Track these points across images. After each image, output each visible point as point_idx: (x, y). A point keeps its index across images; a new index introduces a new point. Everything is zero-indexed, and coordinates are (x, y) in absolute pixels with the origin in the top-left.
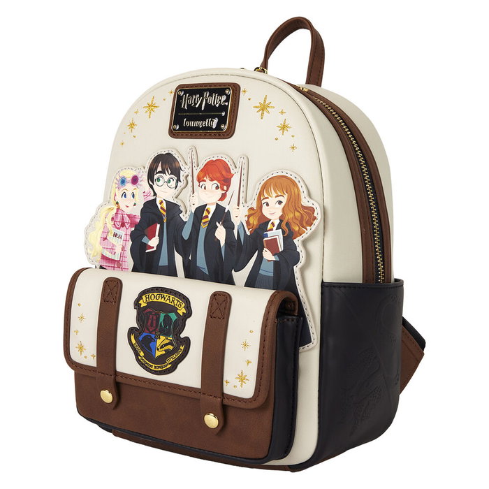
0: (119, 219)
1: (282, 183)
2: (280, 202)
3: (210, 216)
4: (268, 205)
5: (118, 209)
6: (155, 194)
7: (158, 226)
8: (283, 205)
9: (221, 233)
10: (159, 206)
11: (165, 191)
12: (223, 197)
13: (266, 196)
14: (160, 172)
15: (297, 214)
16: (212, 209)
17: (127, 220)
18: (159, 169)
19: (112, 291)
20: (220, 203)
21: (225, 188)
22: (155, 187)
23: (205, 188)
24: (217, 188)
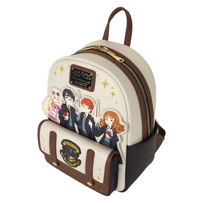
0: (54, 105)
1: (112, 114)
2: (112, 121)
3: (86, 117)
4: (107, 120)
5: (53, 102)
6: (66, 102)
7: (68, 113)
8: (113, 122)
9: (90, 123)
10: (68, 107)
11: (69, 103)
12: (91, 112)
13: (107, 117)
14: (67, 95)
15: (118, 126)
16: (87, 115)
17: (56, 107)
18: (67, 94)
19: (53, 136)
20: (90, 113)
21: (91, 109)
22: (65, 99)
23: (84, 107)
24: (88, 108)
